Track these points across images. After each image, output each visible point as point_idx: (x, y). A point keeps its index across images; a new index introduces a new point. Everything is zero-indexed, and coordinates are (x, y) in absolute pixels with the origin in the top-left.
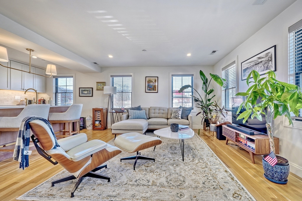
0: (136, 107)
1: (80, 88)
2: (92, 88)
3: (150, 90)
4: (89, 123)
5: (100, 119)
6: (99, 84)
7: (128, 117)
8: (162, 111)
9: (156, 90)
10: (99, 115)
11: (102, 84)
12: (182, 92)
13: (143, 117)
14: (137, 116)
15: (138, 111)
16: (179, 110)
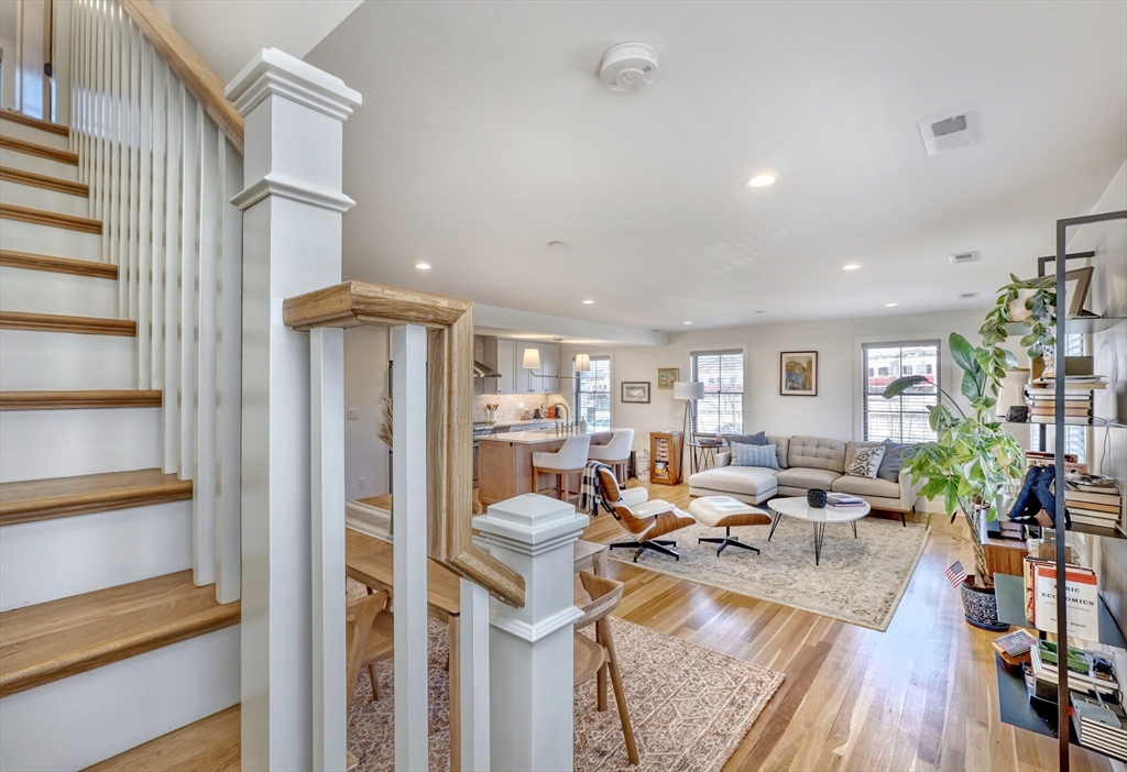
0: (751, 437)
1: (623, 383)
2: (649, 383)
3: (793, 388)
4: (642, 466)
5: (666, 459)
6: (664, 374)
7: (729, 461)
8: (827, 451)
9: (810, 389)
10: (664, 451)
11: (669, 374)
12: (902, 394)
13: (767, 464)
14: (752, 459)
15: (755, 448)
16: (874, 453)
